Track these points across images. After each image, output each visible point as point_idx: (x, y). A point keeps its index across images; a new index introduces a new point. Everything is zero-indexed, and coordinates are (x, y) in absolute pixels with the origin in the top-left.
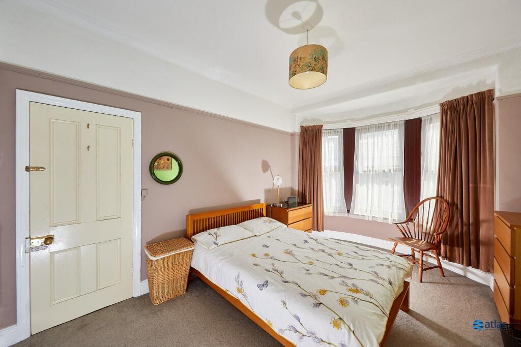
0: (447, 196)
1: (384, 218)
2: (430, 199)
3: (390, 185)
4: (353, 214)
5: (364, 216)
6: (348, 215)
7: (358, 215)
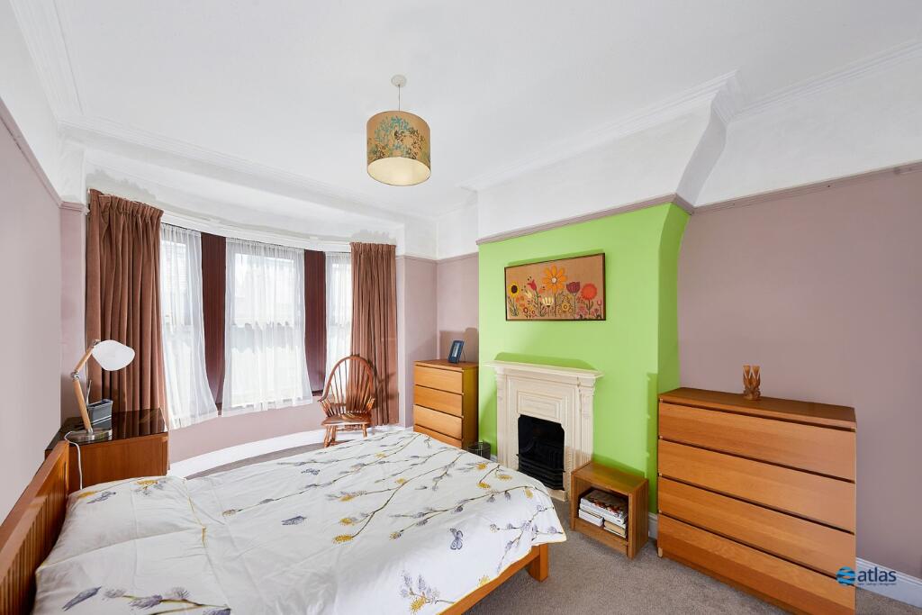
0: (363, 354)
1: (285, 401)
2: (345, 359)
3: (287, 346)
4: (231, 409)
5: (252, 406)
6: (220, 414)
7: (241, 407)
